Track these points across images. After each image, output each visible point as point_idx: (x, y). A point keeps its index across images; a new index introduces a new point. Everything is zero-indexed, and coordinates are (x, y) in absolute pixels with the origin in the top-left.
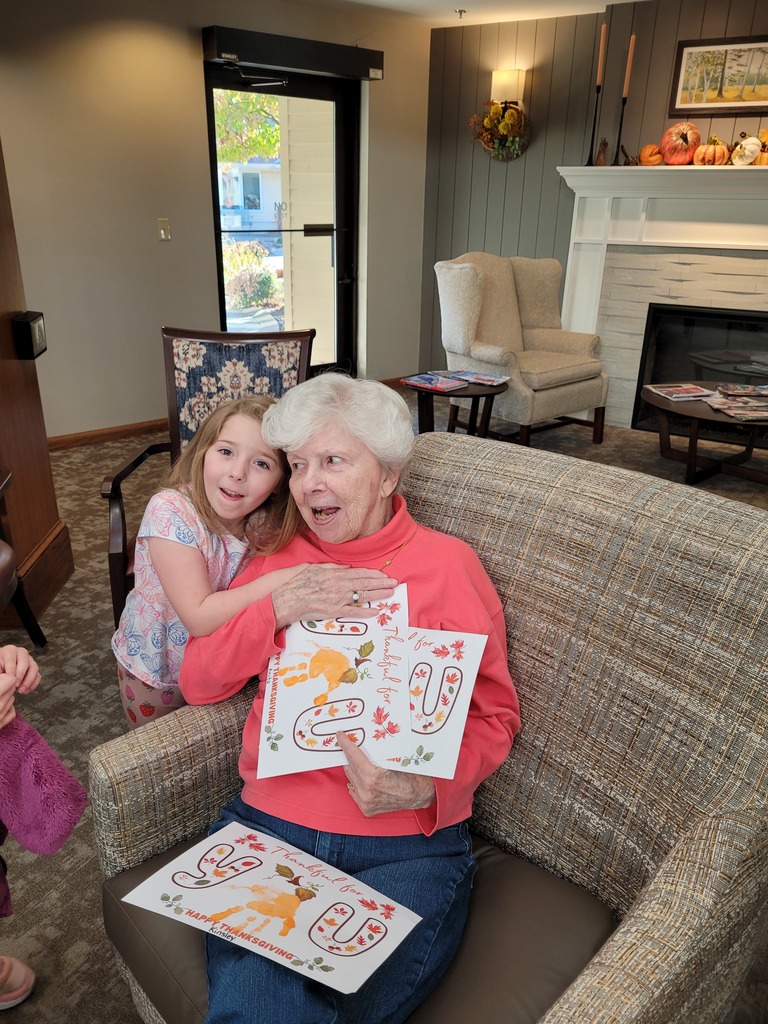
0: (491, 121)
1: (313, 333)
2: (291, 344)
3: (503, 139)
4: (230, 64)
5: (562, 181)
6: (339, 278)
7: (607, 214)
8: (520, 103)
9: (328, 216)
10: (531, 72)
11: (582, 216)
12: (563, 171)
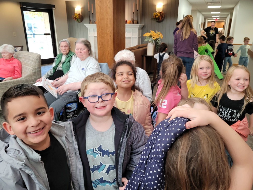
0: (75, 16)
1: (23, 46)
2: (19, 47)
3: (77, 19)
4: (25, 7)
5: (85, 26)
6: (53, 43)
7: (93, 31)
8: (81, 13)
9: (49, 32)
10: (81, 8)
11: (89, 31)
12: (85, 24)
